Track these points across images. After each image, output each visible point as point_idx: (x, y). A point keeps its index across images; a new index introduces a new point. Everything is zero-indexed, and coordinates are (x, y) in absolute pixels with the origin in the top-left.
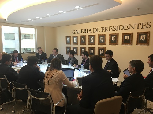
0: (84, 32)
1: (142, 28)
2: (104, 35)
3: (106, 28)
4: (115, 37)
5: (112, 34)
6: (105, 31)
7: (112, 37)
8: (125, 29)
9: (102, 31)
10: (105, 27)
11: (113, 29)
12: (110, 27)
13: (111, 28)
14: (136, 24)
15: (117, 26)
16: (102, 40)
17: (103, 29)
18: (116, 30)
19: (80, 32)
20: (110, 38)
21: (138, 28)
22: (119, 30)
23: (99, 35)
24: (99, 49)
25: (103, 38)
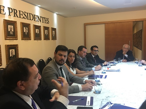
1: (45, 23)
3: (15, 12)
4: (27, 28)
6: (15, 16)
8: (35, 20)
9: (10, 15)
10: (14, 9)
11: (24, 15)
12: (20, 11)
13: (21, 13)
14: (42, 17)
15: (28, 13)
18: (27, 18)
21: (43, 22)
22: (30, 19)
24: (9, 48)
25: (12, 28)
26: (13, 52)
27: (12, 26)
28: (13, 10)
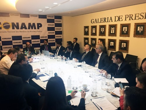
0: (103, 20)
2: (128, 24)
3: (131, 16)
5: (138, 23)
6: (130, 20)
7: (139, 27)
9: (126, 20)
11: (140, 16)
13: (137, 15)
16: (125, 30)
17: (127, 16)
18: (144, 18)
19: (100, 21)
20: (135, 29)
23: (121, 24)
24: (121, 42)
25: (126, 29)
26: (124, 45)
27: (126, 28)
28: (129, 16)
